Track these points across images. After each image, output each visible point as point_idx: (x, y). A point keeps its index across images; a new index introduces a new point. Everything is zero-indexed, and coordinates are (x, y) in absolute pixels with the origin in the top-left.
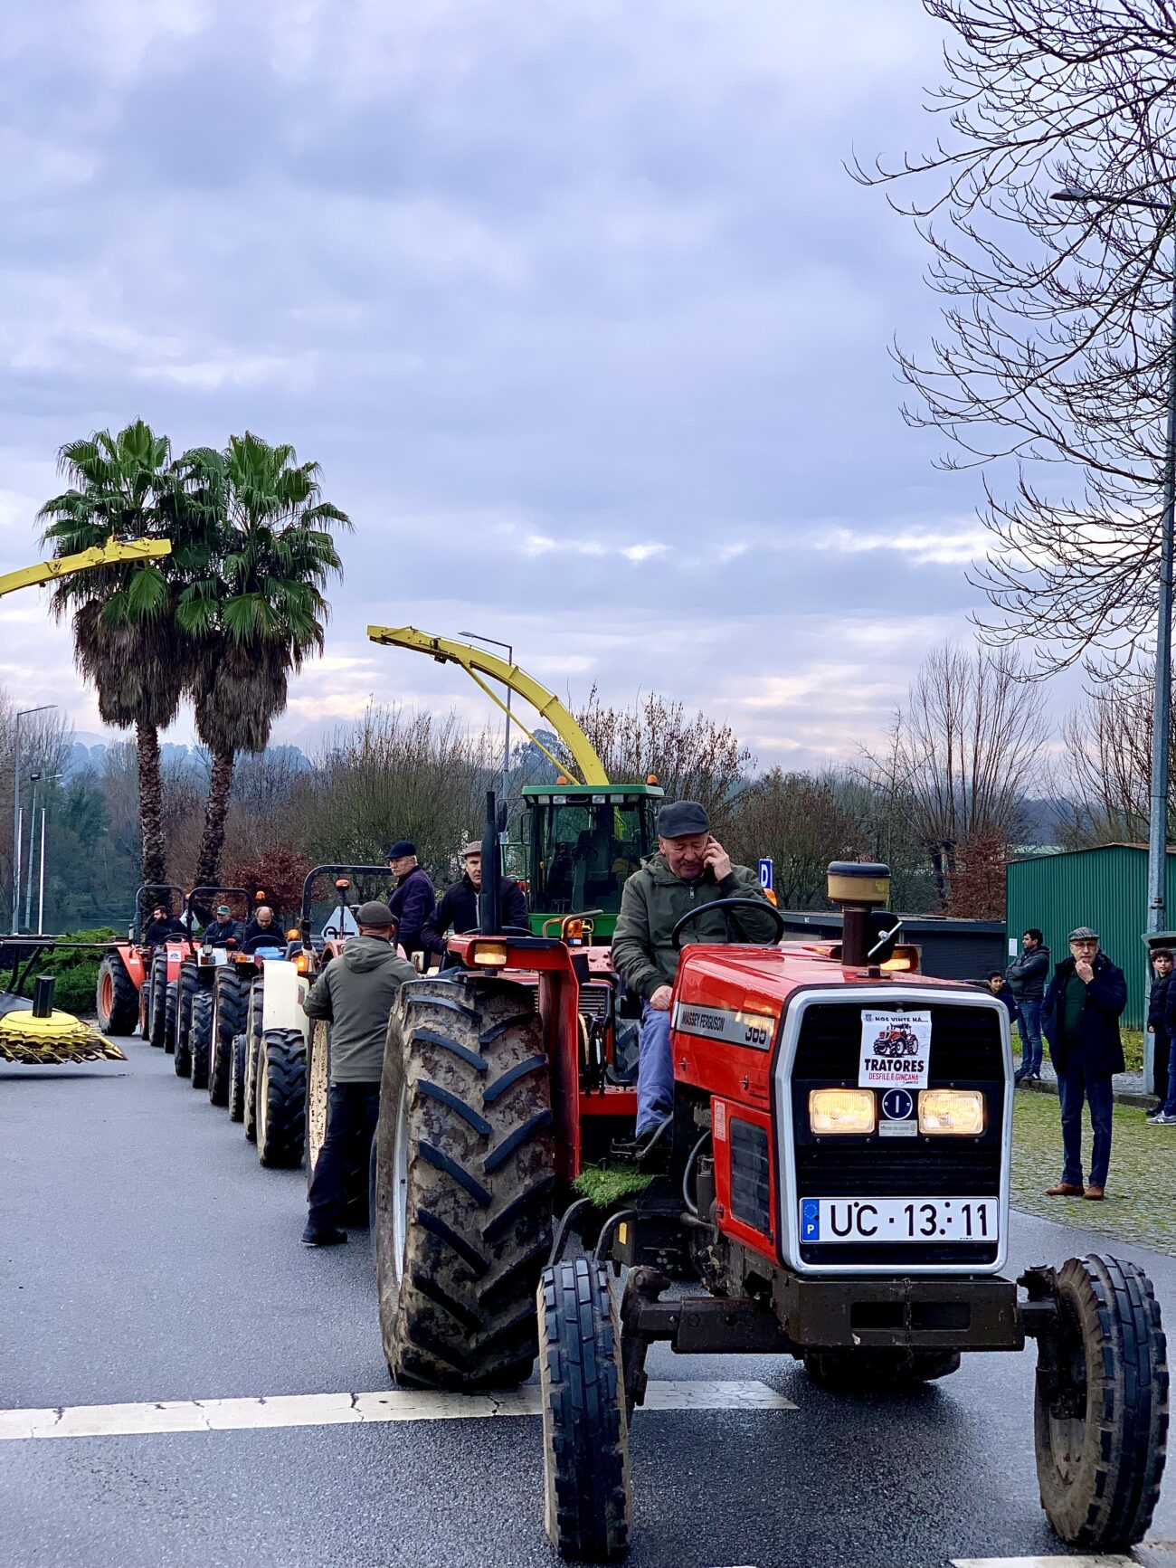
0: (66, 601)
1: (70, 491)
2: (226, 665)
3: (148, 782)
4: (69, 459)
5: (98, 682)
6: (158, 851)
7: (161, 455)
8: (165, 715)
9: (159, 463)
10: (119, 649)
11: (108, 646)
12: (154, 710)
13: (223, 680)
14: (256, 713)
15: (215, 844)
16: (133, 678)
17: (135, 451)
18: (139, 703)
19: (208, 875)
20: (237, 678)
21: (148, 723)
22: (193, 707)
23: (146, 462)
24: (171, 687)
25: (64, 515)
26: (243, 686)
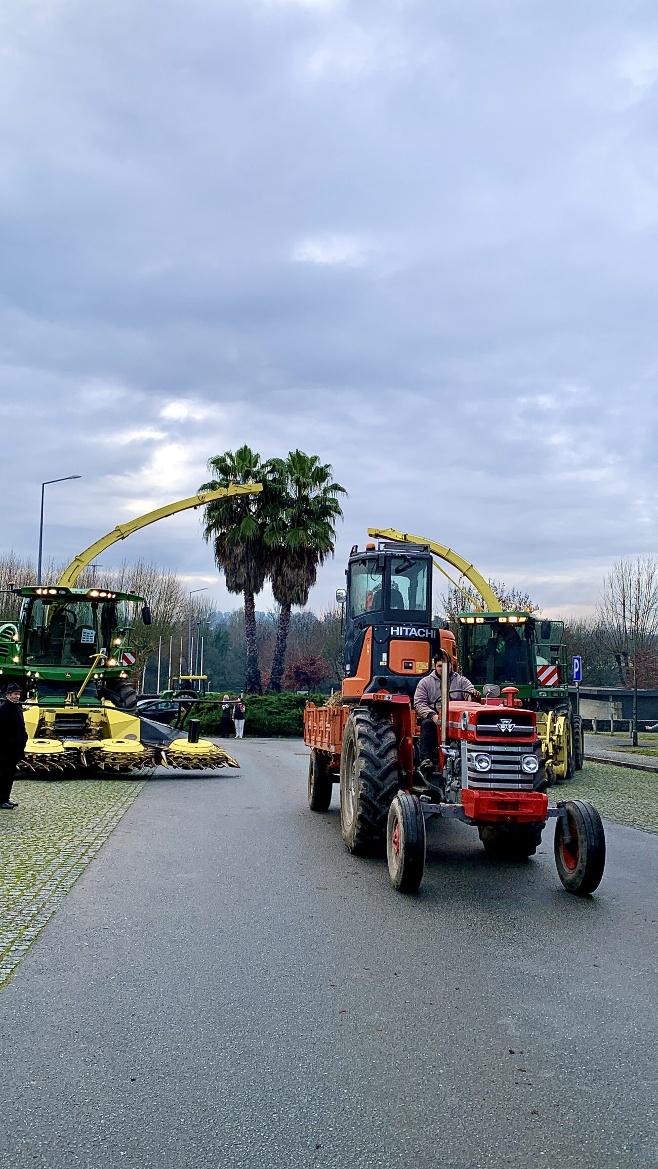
0: (210, 532)
1: (213, 481)
2: (287, 562)
3: (250, 620)
4: (212, 465)
5: (226, 571)
6: (254, 654)
7: (256, 462)
8: (257, 588)
9: (255, 466)
10: (236, 556)
11: (230, 554)
12: (252, 584)
13: (286, 570)
14: (302, 586)
15: (281, 651)
16: (242, 570)
17: (244, 460)
18: (245, 581)
19: (279, 665)
20: (293, 569)
21: (249, 591)
22: (271, 584)
23: (248, 465)
24: (260, 573)
26: (295, 573)
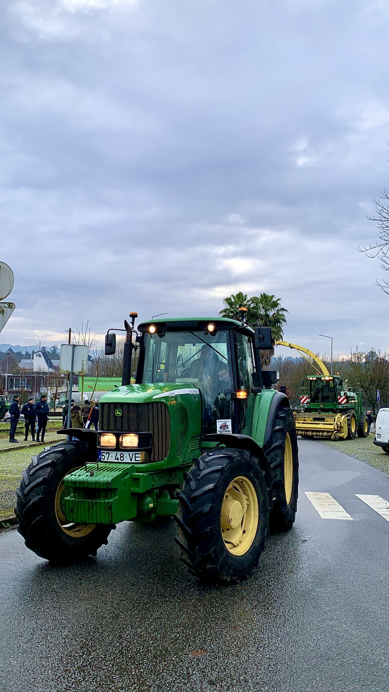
1: (226, 308)
4: (225, 301)
7: (245, 299)
9: (245, 301)
17: (239, 299)
23: (242, 301)
25: (224, 314)
